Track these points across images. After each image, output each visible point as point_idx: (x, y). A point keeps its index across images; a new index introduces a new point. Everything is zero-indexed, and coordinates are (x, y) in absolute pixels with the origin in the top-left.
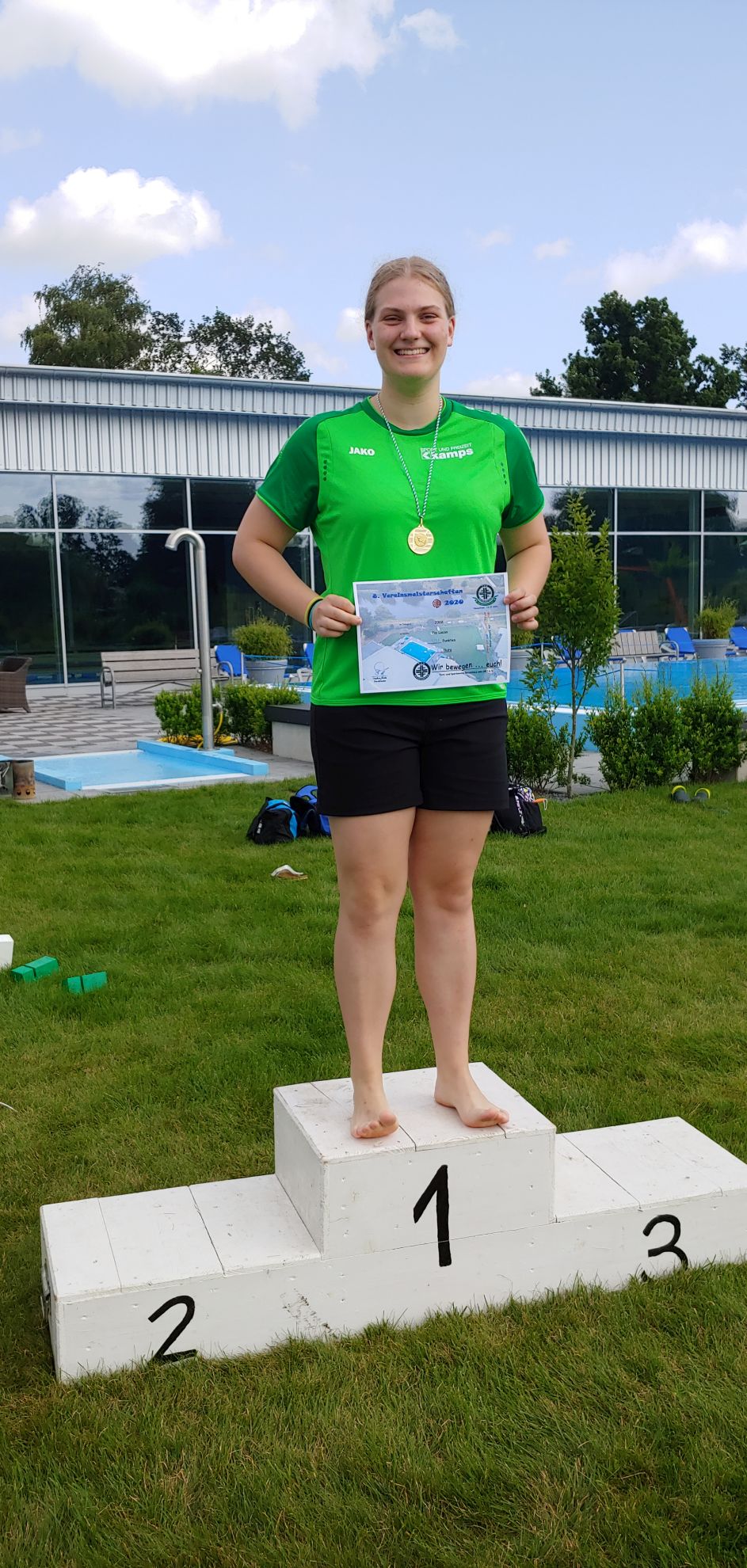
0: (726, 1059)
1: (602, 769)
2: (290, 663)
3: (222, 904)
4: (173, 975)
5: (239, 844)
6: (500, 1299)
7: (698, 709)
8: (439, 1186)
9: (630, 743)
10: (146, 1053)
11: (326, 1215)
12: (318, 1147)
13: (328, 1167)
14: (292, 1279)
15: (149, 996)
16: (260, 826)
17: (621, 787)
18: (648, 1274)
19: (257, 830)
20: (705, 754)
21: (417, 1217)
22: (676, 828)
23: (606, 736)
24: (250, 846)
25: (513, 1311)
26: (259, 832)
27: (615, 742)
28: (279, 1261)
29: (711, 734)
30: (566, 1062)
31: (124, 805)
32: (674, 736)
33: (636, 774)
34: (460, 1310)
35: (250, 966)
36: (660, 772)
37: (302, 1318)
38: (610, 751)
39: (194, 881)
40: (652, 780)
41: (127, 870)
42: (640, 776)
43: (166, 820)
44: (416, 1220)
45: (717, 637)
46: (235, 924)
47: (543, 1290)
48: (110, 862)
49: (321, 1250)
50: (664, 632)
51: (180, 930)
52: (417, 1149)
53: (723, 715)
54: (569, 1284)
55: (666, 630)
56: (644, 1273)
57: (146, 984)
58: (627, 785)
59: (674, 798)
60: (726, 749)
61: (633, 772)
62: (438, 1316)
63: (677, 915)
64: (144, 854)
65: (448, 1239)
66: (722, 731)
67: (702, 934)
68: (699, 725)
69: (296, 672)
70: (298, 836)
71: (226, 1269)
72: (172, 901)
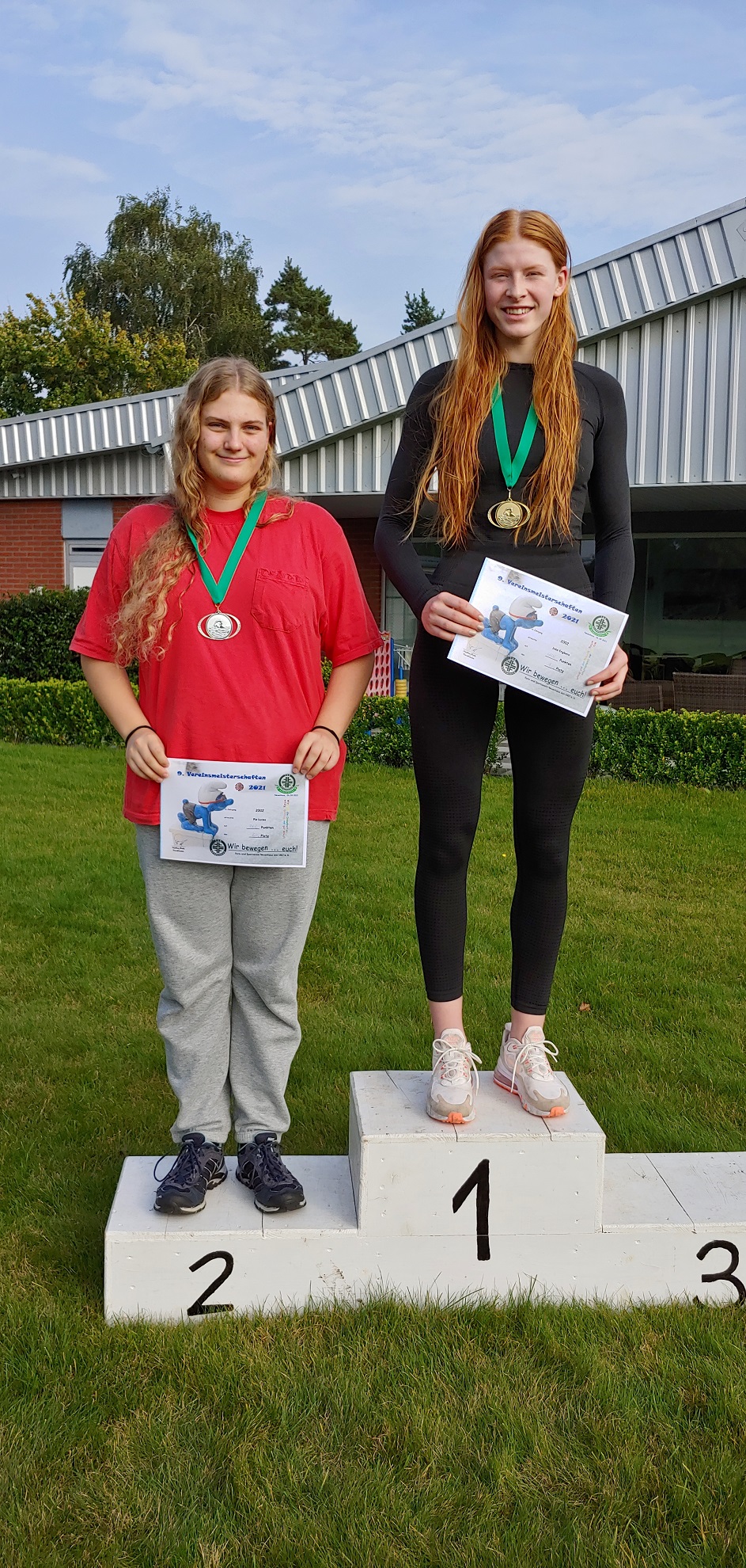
8: (480, 1176)
11: (362, 1191)
13: (366, 1146)
14: (329, 1251)
18: (702, 1299)
21: (456, 1207)
28: (317, 1231)
37: (337, 1290)
44: (455, 1210)
49: (357, 1226)
52: (458, 1141)
56: (697, 1298)
65: (487, 1234)
71: (265, 1232)
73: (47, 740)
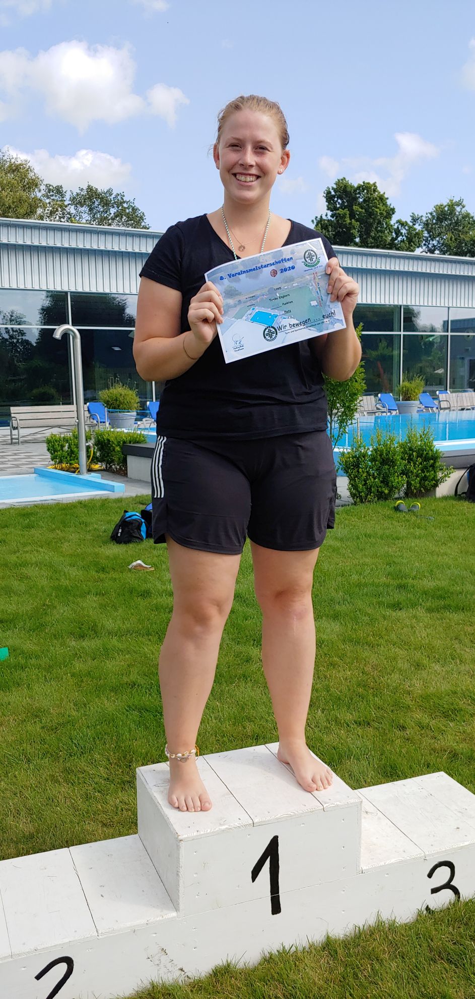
0: (462, 713)
1: (349, 489)
2: (138, 414)
3: (93, 591)
4: (57, 650)
5: (105, 543)
6: (318, 938)
7: (410, 449)
8: (272, 851)
9: (367, 472)
10: (36, 714)
11: (181, 882)
12: (175, 826)
13: (182, 844)
14: (154, 935)
15: (39, 667)
16: (120, 531)
17: (362, 502)
18: (431, 907)
19: (118, 533)
20: (416, 479)
21: (254, 879)
22: (402, 531)
23: (352, 467)
24: (114, 544)
25: (329, 946)
26: (119, 535)
27: (358, 472)
28: (144, 921)
29: (420, 466)
30: (349, 717)
31: (24, 515)
32: (396, 467)
33: (371, 493)
34: (287, 948)
35: (115, 641)
36: (386, 491)
37: (162, 965)
38: (355, 477)
39: (74, 572)
40: (381, 496)
41: (25, 564)
42: (374, 493)
43: (54, 526)
44: (253, 882)
45: (412, 400)
46: (103, 607)
47: (351, 927)
48: (13, 558)
49: (177, 909)
50: (377, 396)
51: (63, 611)
52: (254, 825)
53: (427, 454)
54: (372, 921)
55: (379, 395)
56: (427, 907)
57: (37, 657)
58: (365, 499)
59: (397, 509)
60: (429, 476)
61: (369, 491)
62: (271, 955)
63: (410, 596)
64: (37, 551)
65: (278, 893)
66: (427, 464)
67: (430, 610)
68: (412, 460)
69: (142, 420)
70: (147, 537)
71: (100, 932)
72: (57, 588)
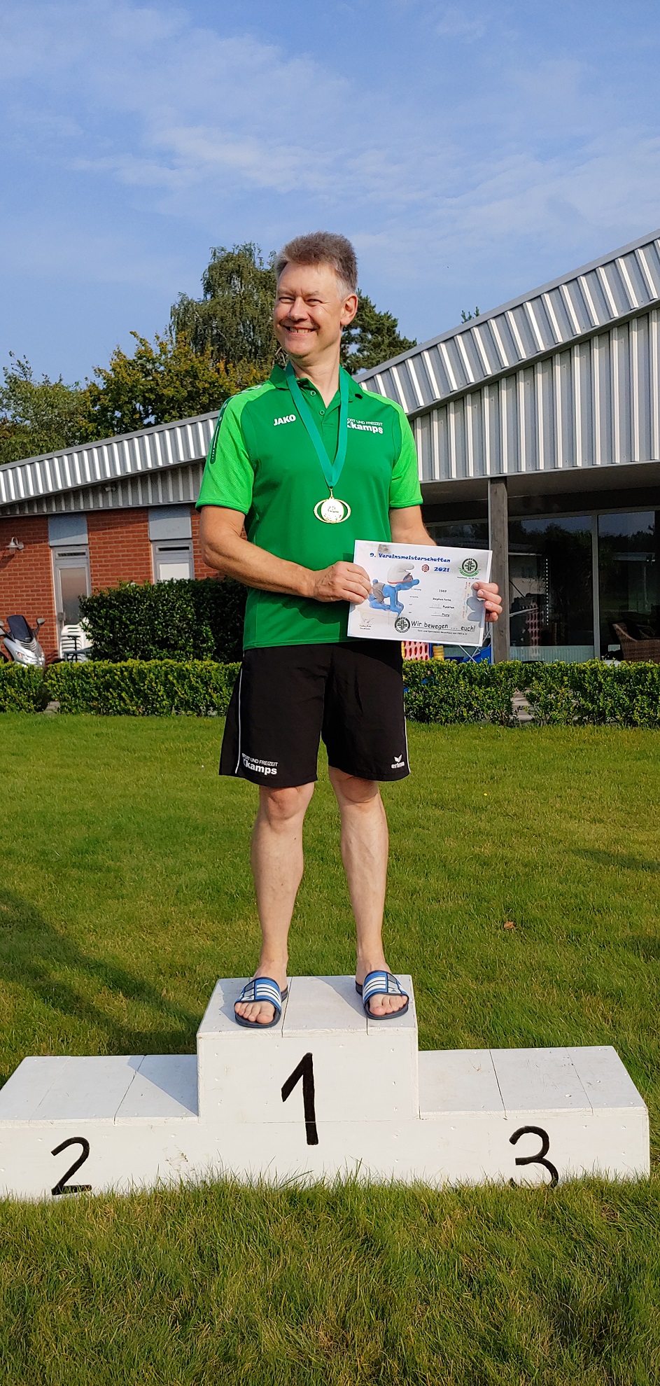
8: (305, 1068)
11: (201, 1084)
13: (202, 1042)
14: (173, 1136)
18: (517, 1181)
21: (284, 1097)
28: (162, 1119)
37: (182, 1172)
44: (284, 1100)
49: (197, 1114)
52: (283, 1036)
56: (512, 1180)
65: (315, 1121)
71: (116, 1119)
73: (127, 712)
